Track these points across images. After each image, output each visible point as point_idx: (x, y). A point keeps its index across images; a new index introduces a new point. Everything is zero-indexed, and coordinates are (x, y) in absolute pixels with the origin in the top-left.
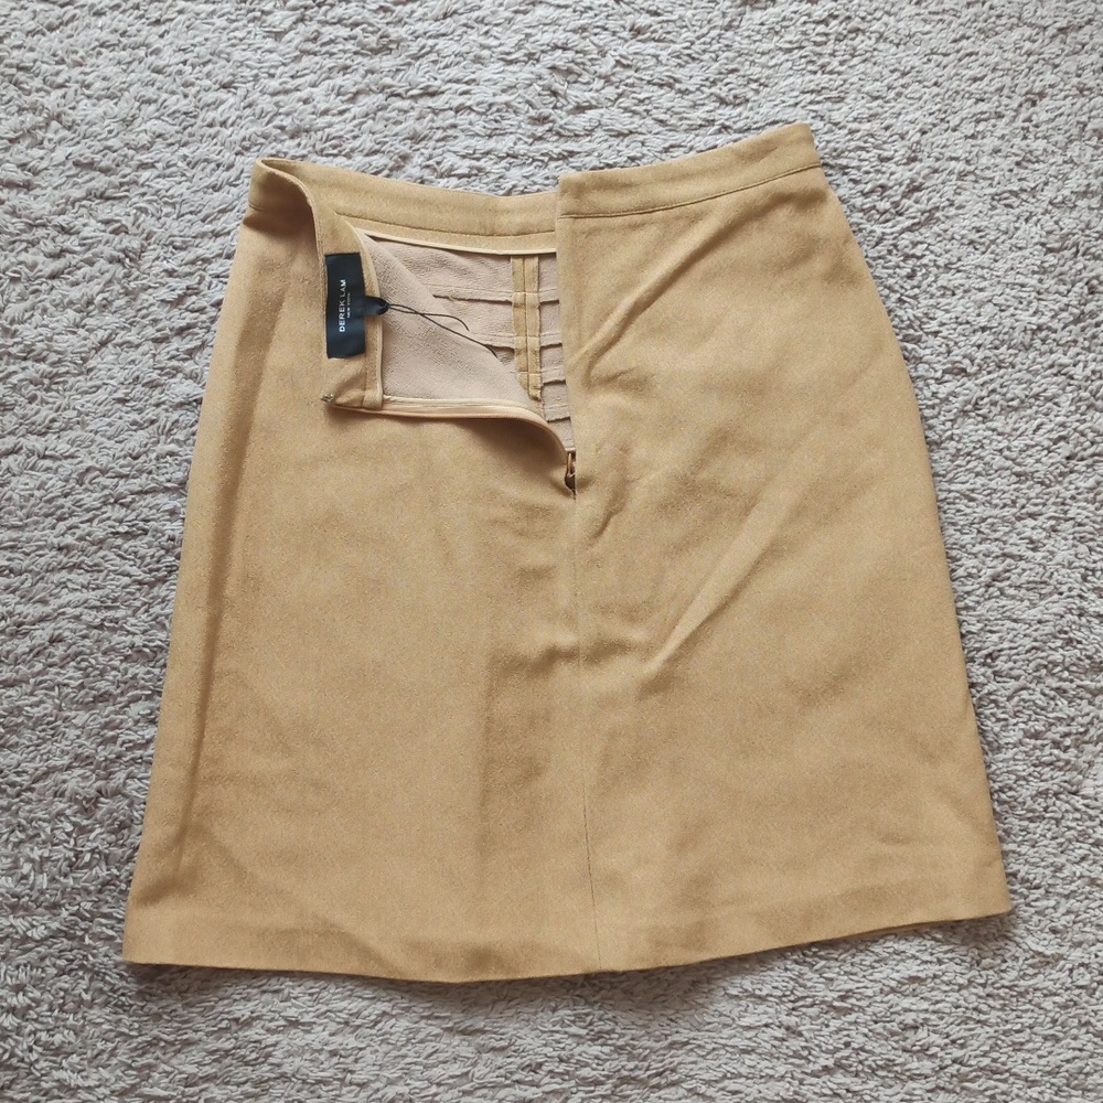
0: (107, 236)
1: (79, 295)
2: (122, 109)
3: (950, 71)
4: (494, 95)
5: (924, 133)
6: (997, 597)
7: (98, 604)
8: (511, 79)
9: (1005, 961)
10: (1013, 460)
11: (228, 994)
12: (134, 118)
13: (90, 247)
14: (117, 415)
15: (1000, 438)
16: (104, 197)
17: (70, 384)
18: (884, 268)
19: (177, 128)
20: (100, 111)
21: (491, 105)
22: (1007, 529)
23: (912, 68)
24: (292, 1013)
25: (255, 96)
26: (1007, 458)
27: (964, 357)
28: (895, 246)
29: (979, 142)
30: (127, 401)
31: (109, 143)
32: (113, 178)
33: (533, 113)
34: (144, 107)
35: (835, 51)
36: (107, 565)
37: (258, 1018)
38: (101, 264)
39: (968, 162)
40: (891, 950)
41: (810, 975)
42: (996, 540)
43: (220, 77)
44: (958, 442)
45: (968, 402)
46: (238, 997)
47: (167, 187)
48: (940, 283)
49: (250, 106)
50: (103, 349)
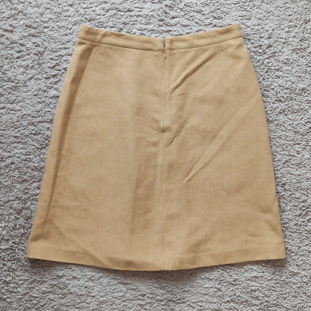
0: (34, 47)
1: (25, 64)
2: (40, 10)
3: (282, 12)
4: (148, 12)
5: (273, 30)
6: (286, 167)
7: (25, 153)
8: (153, 8)
9: (282, 273)
10: (294, 127)
11: (56, 268)
12: (44, 13)
13: (29, 50)
14: (34, 99)
15: (290, 121)
16: (33, 36)
17: (21, 89)
18: (259, 69)
19: (56, 17)
20: (34, 11)
21: (147, 15)
22: (291, 148)
23: (271, 11)
24: (74, 275)
25: (79, 9)
26: (292, 127)
27: (281, 97)
28: (263, 63)
29: (290, 34)
30: (37, 95)
31: (36, 20)
32: (36, 30)
33: (159, 18)
34: (47, 10)
35: (249, 5)
36: (28, 142)
37: (65, 276)
38: (32, 55)
39: (286, 39)
40: (249, 268)
41: (225, 274)
42: (287, 150)
43: (69, 3)
44: (278, 121)
45: (281, 110)
46: (59, 269)
47: (52, 34)
48: (275, 75)
49: (77, 12)
50: (31, 80)
